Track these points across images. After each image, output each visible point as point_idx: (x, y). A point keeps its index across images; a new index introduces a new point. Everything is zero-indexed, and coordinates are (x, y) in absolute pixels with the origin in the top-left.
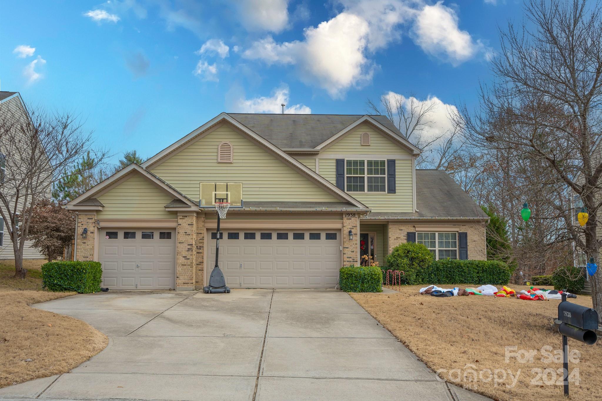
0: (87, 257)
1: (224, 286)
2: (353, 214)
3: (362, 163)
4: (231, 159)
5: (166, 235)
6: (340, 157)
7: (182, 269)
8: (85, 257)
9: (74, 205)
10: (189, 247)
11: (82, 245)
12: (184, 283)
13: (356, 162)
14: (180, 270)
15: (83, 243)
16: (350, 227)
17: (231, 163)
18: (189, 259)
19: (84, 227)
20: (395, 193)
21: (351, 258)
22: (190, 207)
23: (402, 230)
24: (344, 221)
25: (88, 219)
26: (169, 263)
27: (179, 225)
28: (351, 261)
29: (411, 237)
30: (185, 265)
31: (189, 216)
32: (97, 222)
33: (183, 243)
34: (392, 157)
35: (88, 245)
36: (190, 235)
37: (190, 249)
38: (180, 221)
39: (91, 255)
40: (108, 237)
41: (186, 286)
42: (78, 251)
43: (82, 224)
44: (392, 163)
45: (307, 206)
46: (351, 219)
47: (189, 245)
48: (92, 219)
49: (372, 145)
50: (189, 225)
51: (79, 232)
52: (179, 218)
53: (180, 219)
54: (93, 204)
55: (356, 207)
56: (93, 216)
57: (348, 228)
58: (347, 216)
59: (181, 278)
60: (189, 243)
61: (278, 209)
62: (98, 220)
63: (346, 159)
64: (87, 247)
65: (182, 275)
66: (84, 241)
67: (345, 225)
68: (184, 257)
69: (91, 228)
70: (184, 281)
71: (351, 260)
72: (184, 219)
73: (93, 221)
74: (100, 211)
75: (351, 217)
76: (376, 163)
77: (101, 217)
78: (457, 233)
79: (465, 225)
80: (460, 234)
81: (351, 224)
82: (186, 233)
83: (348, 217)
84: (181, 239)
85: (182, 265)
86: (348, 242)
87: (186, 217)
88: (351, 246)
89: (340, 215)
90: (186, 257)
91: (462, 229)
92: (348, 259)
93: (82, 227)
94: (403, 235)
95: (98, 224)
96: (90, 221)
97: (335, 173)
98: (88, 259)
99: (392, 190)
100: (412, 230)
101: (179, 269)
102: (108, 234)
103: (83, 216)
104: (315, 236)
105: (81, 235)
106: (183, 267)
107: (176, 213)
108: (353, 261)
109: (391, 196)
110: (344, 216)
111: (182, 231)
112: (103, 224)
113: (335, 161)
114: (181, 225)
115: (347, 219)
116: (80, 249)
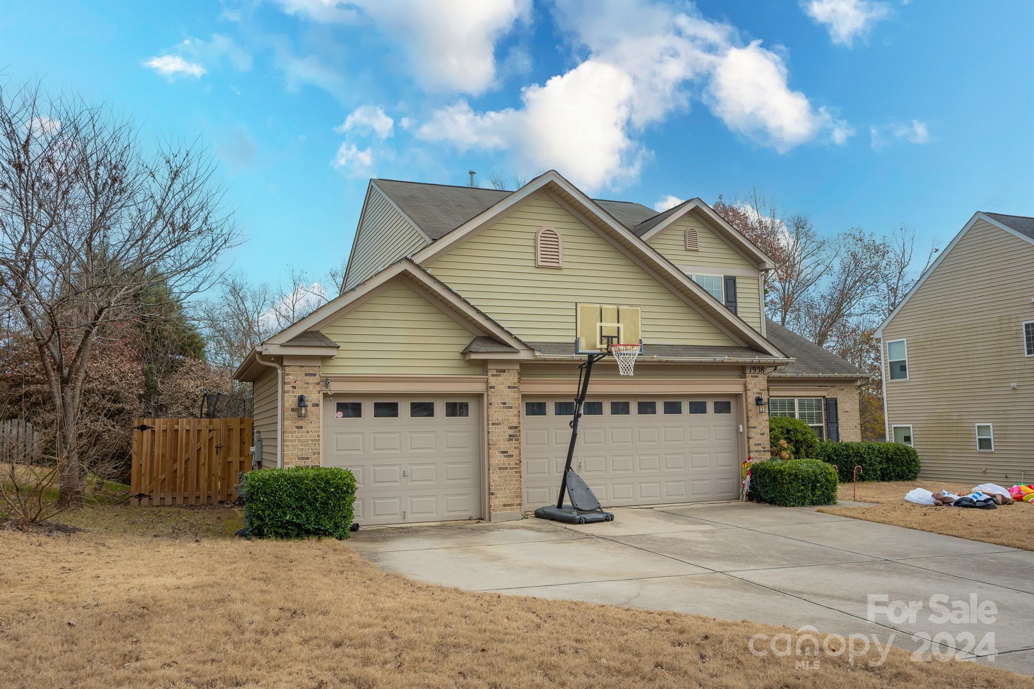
0: (308, 458)
1: (598, 509)
2: (760, 368)
4: (560, 261)
5: (456, 409)
7: (499, 477)
8: (303, 459)
9: (282, 346)
10: (512, 432)
11: (295, 432)
12: (505, 505)
14: (497, 479)
15: (297, 427)
16: (756, 390)
17: (560, 269)
18: (511, 456)
19: (299, 393)
21: (760, 444)
22: (517, 352)
24: (748, 381)
25: (306, 375)
26: (467, 466)
27: (491, 387)
28: (760, 451)
30: (506, 468)
31: (508, 370)
32: (326, 382)
33: (498, 424)
34: (729, 272)
35: (308, 432)
36: (511, 408)
37: (513, 436)
38: (493, 381)
39: (314, 453)
40: (340, 414)
41: (508, 511)
42: (287, 446)
43: (294, 387)
44: (730, 282)
45: (694, 352)
46: (757, 377)
47: (510, 428)
48: (315, 375)
49: (701, 249)
50: (509, 387)
51: (287, 405)
52: (490, 373)
53: (493, 375)
54: (318, 344)
55: (769, 356)
56: (316, 369)
57: (754, 393)
58: (753, 371)
59: (499, 494)
60: (511, 425)
61: (656, 357)
62: (327, 378)
64: (308, 437)
65: (501, 489)
66: (300, 423)
67: (749, 386)
68: (503, 452)
69: (314, 395)
70: (504, 501)
71: (760, 448)
72: (500, 375)
73: (317, 379)
74: (330, 357)
75: (758, 373)
76: (708, 280)
77: (331, 370)
78: (822, 398)
79: (834, 387)
80: (827, 400)
81: (757, 386)
82: (505, 403)
83: (754, 373)
84: (495, 417)
85: (500, 468)
86: (755, 417)
87: (504, 371)
88: (760, 423)
89: (741, 370)
90: (506, 452)
91: (829, 393)
92: (756, 448)
93: (293, 392)
95: (327, 385)
96: (311, 380)
98: (309, 463)
101: (495, 477)
102: (341, 407)
103: (296, 368)
104: (698, 408)
105: (293, 410)
106: (501, 473)
107: (484, 364)
108: (764, 451)
110: (748, 371)
111: (496, 401)
112: (335, 387)
114: (493, 387)
115: (752, 377)
116: (292, 441)
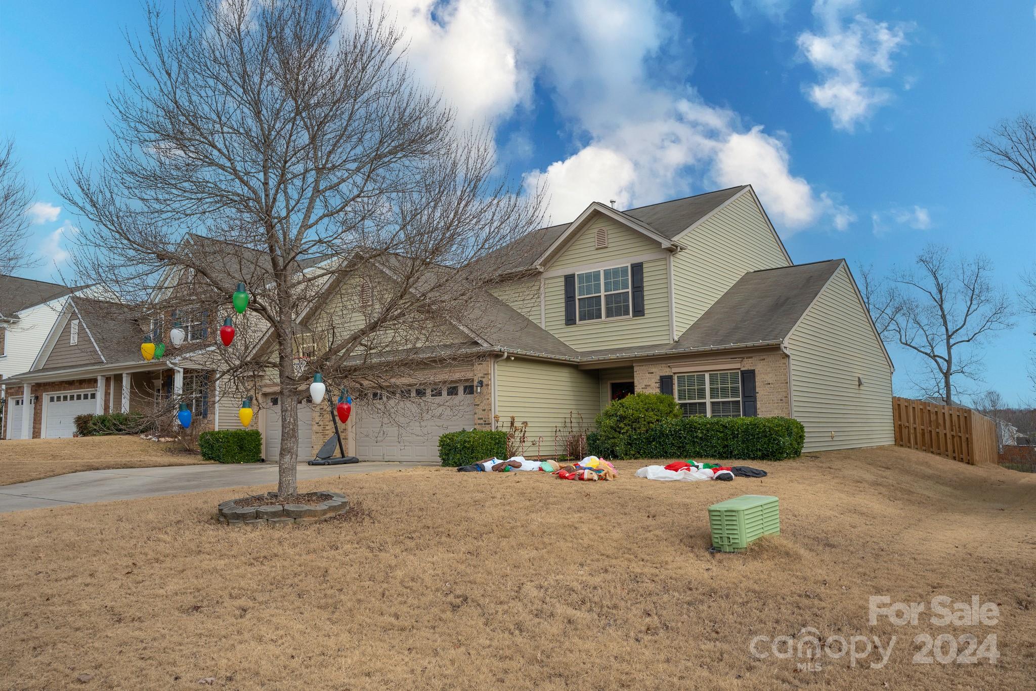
3: (597, 275)
4: (371, 301)
6: (568, 272)
13: (588, 276)
16: (480, 375)
20: (644, 315)
21: (482, 419)
23: (652, 373)
29: (666, 383)
34: (637, 259)
44: (637, 269)
49: (610, 245)
57: (478, 378)
63: (577, 273)
71: (482, 422)
76: (616, 272)
78: (738, 371)
79: (751, 357)
80: (743, 373)
86: (478, 397)
91: (747, 365)
92: (479, 422)
94: (653, 380)
97: (563, 296)
99: (639, 311)
100: (666, 372)
109: (640, 320)
113: (563, 279)
